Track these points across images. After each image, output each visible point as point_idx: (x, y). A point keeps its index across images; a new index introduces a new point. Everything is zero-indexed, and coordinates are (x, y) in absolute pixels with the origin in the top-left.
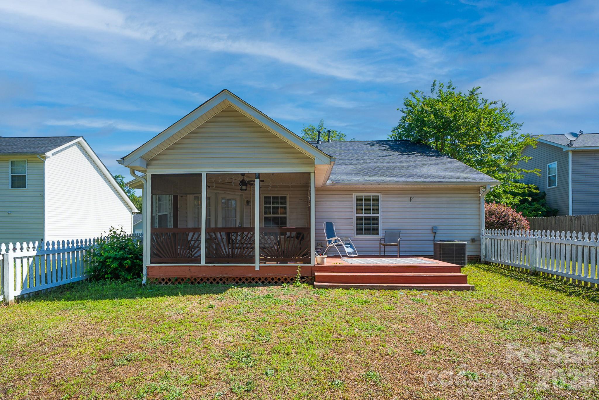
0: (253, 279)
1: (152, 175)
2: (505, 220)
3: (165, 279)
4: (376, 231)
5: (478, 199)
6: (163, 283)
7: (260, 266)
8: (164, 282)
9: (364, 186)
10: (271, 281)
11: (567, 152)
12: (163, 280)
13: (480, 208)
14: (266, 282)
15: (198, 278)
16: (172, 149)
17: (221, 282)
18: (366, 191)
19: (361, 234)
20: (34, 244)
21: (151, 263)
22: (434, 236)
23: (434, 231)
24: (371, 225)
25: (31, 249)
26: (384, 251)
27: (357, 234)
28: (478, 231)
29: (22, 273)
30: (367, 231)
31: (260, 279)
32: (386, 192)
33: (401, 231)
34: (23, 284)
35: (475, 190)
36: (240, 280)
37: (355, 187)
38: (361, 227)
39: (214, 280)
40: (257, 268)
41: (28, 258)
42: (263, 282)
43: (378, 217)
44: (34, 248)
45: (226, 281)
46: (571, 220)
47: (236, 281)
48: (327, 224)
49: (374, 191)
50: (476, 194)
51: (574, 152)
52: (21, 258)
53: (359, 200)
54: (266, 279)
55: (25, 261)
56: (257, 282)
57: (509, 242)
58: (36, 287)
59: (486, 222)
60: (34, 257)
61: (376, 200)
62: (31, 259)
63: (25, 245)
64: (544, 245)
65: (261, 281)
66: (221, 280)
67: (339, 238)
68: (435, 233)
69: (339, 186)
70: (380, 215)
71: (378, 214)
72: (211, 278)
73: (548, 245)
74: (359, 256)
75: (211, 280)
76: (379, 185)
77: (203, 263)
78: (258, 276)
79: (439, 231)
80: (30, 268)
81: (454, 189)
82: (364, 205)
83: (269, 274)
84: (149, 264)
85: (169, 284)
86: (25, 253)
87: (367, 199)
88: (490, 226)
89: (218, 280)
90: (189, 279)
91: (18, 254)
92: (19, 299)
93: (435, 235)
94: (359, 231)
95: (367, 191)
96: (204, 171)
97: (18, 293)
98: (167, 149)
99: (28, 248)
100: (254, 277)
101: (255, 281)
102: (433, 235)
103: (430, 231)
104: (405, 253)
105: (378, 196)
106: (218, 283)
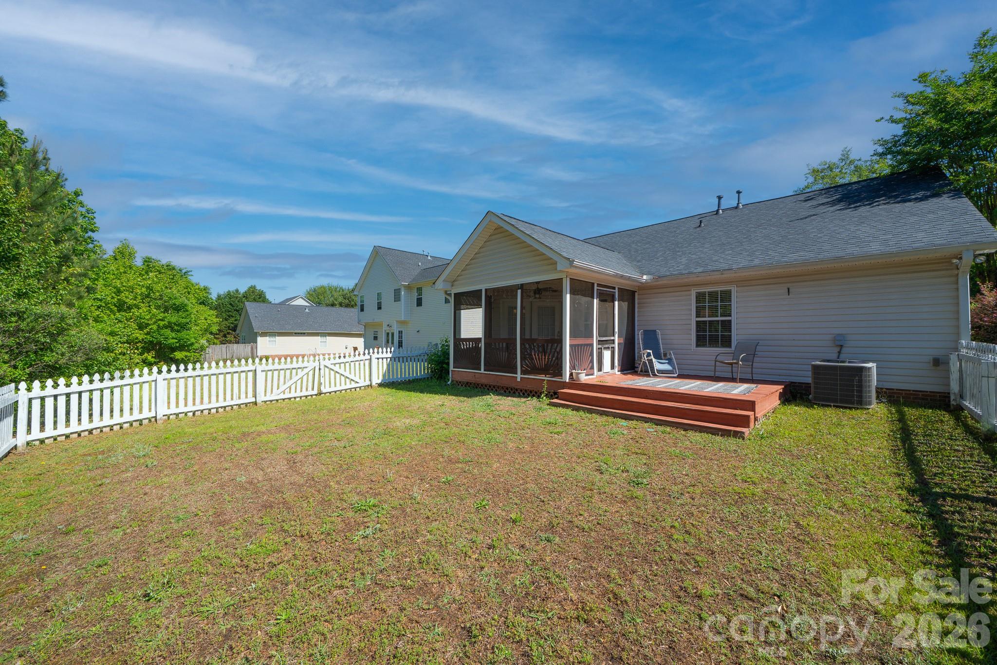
0: (516, 390)
1: (455, 294)
3: (461, 382)
4: (726, 342)
5: (955, 279)
6: (460, 385)
7: (521, 378)
9: (699, 278)
10: (529, 393)
13: (958, 297)
14: (526, 394)
15: (480, 383)
17: (494, 390)
18: (711, 284)
19: (704, 346)
20: (391, 349)
21: (454, 368)
22: (839, 352)
23: (840, 344)
24: (708, 333)
25: (389, 353)
26: (752, 374)
27: (697, 346)
28: (950, 345)
29: (383, 367)
30: (713, 341)
32: (744, 282)
33: (760, 342)
34: (384, 376)
35: (943, 263)
36: (507, 389)
37: (686, 280)
38: (704, 337)
40: (519, 380)
41: (387, 358)
42: (524, 394)
43: (730, 321)
44: (391, 352)
45: (497, 389)
47: (504, 390)
48: (646, 333)
49: (721, 283)
50: (947, 270)
52: (382, 358)
53: (700, 297)
54: (525, 390)
55: (385, 360)
58: (392, 378)
60: (391, 358)
61: (726, 296)
62: (389, 359)
63: (380, 350)
65: (522, 392)
66: (494, 387)
67: (651, 351)
68: (841, 346)
69: (665, 282)
70: (734, 319)
71: (730, 316)
74: (680, 376)
76: (722, 274)
77: (482, 370)
78: (519, 388)
79: (849, 344)
80: (388, 365)
82: (719, 304)
83: (528, 387)
84: (452, 368)
85: (463, 386)
86: (385, 355)
87: (713, 295)
90: (476, 383)
91: (380, 355)
92: (380, 385)
93: (840, 350)
94: (701, 341)
95: (713, 284)
97: (379, 381)
99: (387, 352)
100: (516, 387)
102: (837, 349)
103: (829, 343)
104: (778, 377)
105: (730, 291)
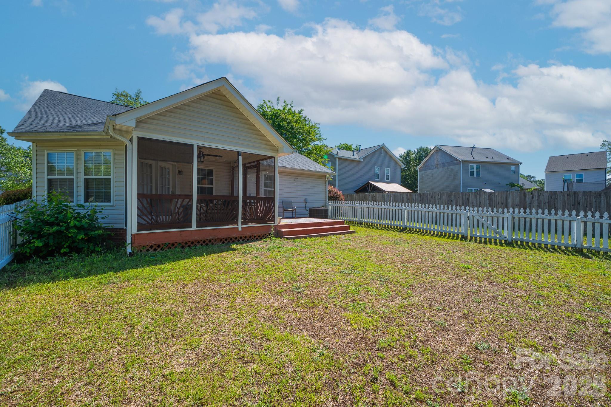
0: (236, 238)
1: (139, 138)
2: (337, 196)
3: (154, 246)
5: (325, 182)
6: (151, 250)
7: (242, 227)
8: (153, 249)
10: (249, 238)
11: (336, 158)
12: (151, 247)
13: (325, 188)
14: (246, 240)
15: (189, 242)
16: (163, 116)
17: (210, 244)
21: (138, 231)
23: (306, 201)
28: (324, 202)
31: (241, 238)
33: (292, 201)
35: (323, 176)
36: (226, 240)
39: (204, 242)
40: (240, 229)
42: (243, 240)
45: (214, 242)
46: (348, 196)
47: (222, 241)
50: (324, 179)
51: (339, 158)
54: (246, 237)
56: (238, 241)
57: (345, 208)
59: (329, 196)
64: (365, 208)
65: (242, 239)
66: (210, 241)
72: (201, 240)
73: (367, 209)
75: (202, 242)
77: (194, 227)
78: (240, 236)
79: (308, 201)
81: (319, 176)
83: (248, 233)
84: (135, 231)
85: (158, 250)
88: (330, 198)
89: (207, 242)
90: (180, 243)
96: (196, 143)
98: (157, 114)
100: (237, 236)
101: (237, 239)
102: (305, 204)
103: (303, 201)
106: (207, 244)
